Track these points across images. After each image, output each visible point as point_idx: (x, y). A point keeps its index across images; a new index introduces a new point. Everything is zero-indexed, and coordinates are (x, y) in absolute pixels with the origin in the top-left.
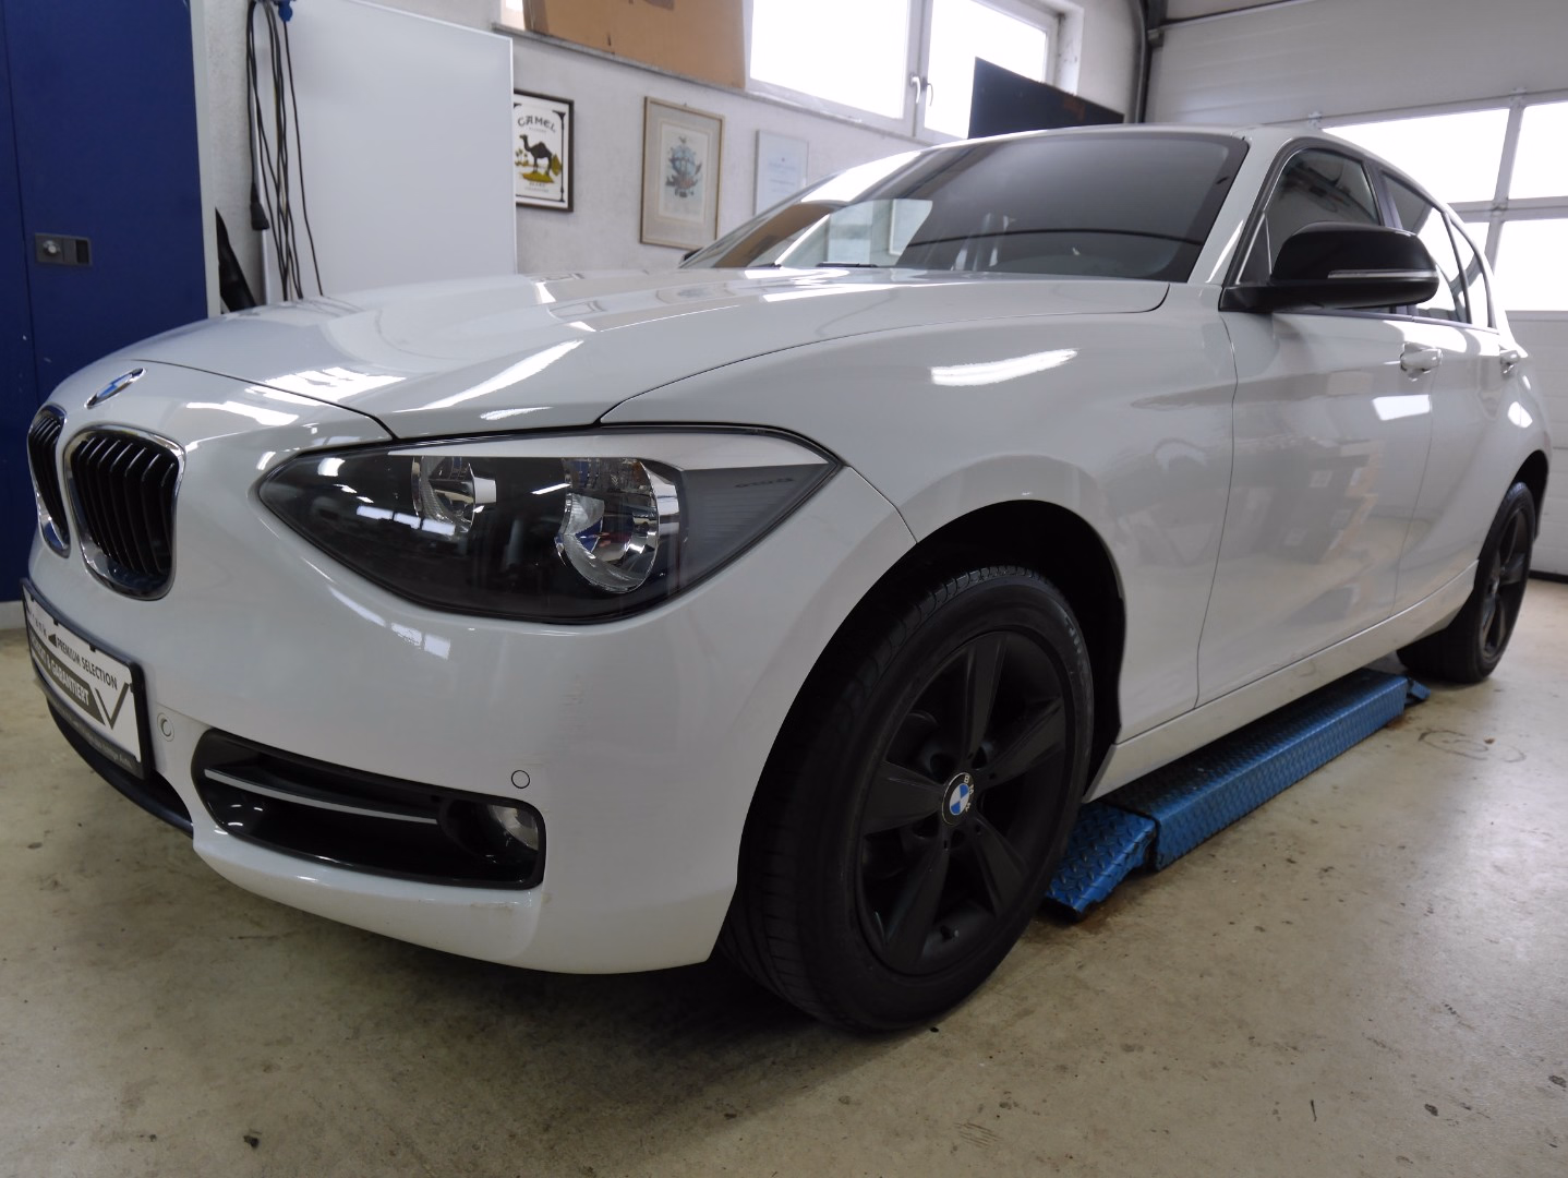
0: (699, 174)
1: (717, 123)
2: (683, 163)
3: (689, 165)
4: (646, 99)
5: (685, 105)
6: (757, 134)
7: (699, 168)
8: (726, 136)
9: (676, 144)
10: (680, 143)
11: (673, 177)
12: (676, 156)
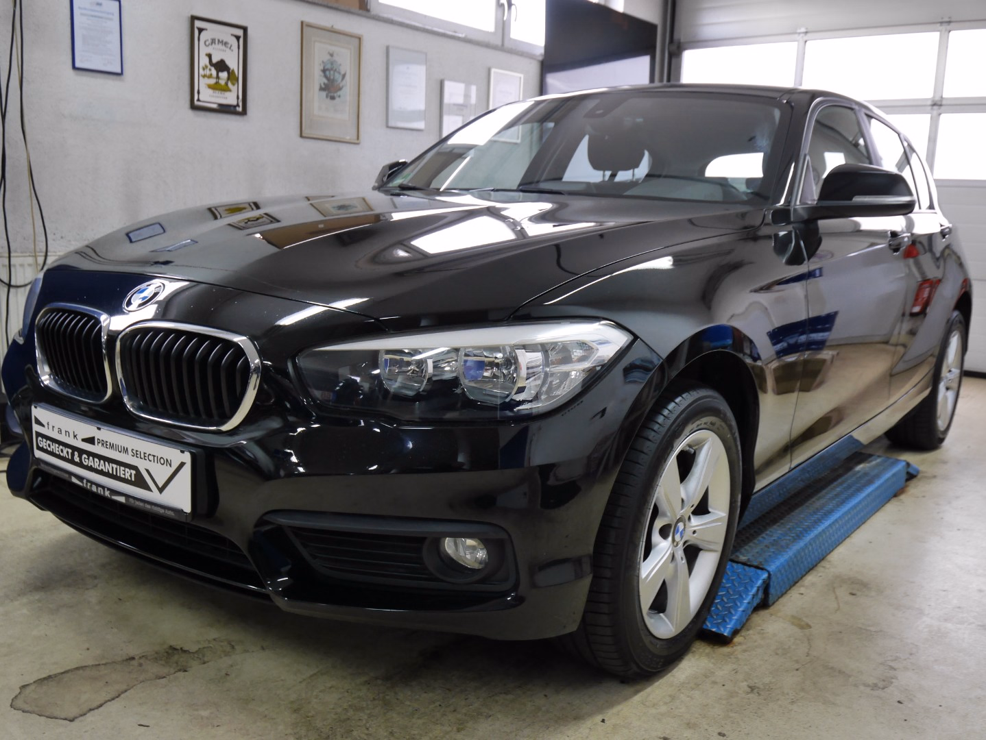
0: (344, 81)
1: (357, 40)
2: (332, 72)
3: (336, 74)
4: (302, 23)
5: (332, 26)
6: (388, 48)
7: (344, 76)
8: (364, 50)
9: (326, 58)
10: (328, 57)
11: (324, 84)
12: (326, 67)
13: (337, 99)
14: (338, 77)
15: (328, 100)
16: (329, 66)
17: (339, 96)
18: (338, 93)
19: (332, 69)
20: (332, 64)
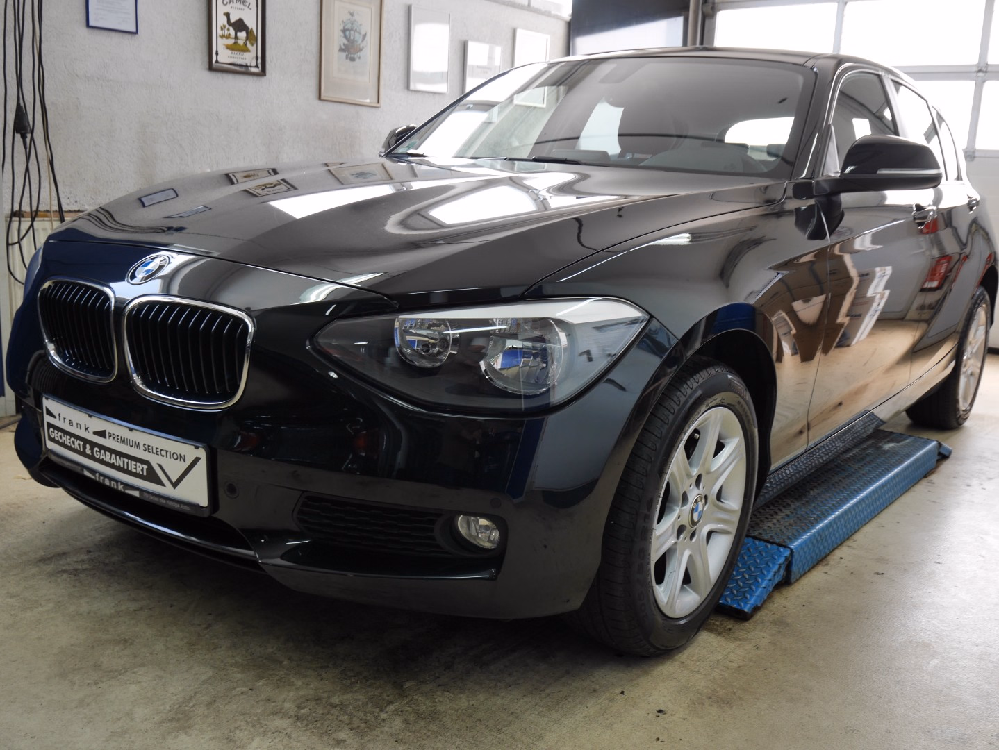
0: (365, 42)
1: (379, 0)
2: (352, 32)
3: (357, 35)
6: (409, 9)
7: (364, 36)
8: (385, 9)
9: (346, 17)
10: (350, 17)
11: (344, 44)
12: (346, 27)
13: (357, 60)
14: (358, 38)
15: (348, 61)
16: (349, 26)
17: (360, 58)
18: (358, 55)
19: (352, 29)
20: (352, 24)
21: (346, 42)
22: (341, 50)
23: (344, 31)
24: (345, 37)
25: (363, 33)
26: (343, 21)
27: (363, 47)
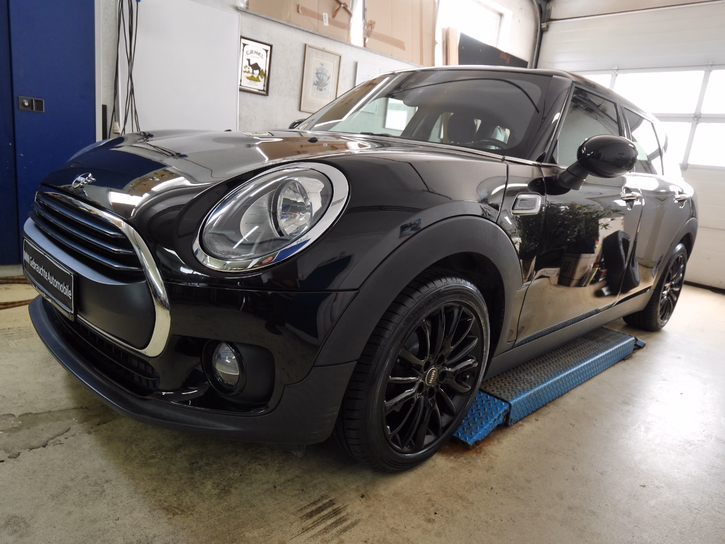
0: (329, 80)
1: (339, 57)
2: (322, 75)
3: (324, 76)
4: (305, 45)
5: (324, 48)
6: (356, 64)
7: (329, 78)
8: (342, 63)
9: (319, 66)
10: (321, 66)
11: (317, 81)
12: (319, 72)
13: (324, 90)
14: (325, 78)
15: (318, 90)
16: (320, 71)
17: (325, 89)
18: (325, 87)
19: (322, 73)
20: (322, 70)
21: (317, 80)
22: (314, 84)
23: (317, 74)
24: (318, 77)
25: (328, 75)
26: (317, 68)
27: (328, 83)
